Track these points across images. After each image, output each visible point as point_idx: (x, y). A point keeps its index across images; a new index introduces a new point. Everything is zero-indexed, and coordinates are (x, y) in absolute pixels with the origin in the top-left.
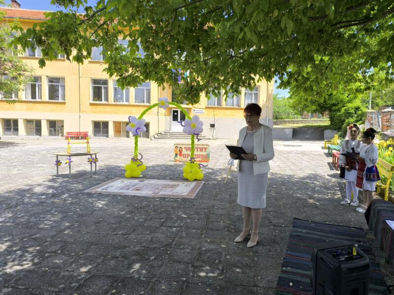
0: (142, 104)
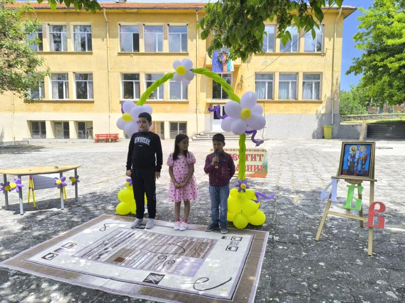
0: (179, 100)
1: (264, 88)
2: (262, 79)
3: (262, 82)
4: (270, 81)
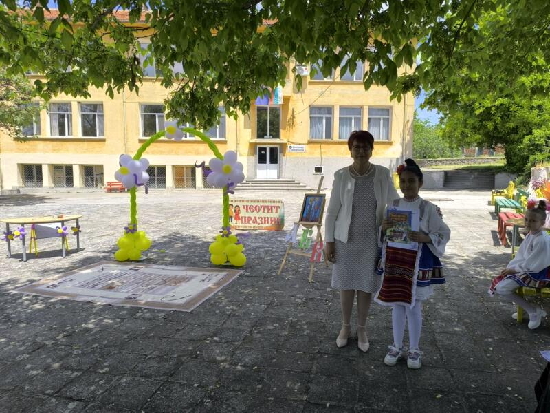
0: (214, 139)
1: (321, 125)
2: (318, 113)
3: (319, 118)
4: (328, 116)
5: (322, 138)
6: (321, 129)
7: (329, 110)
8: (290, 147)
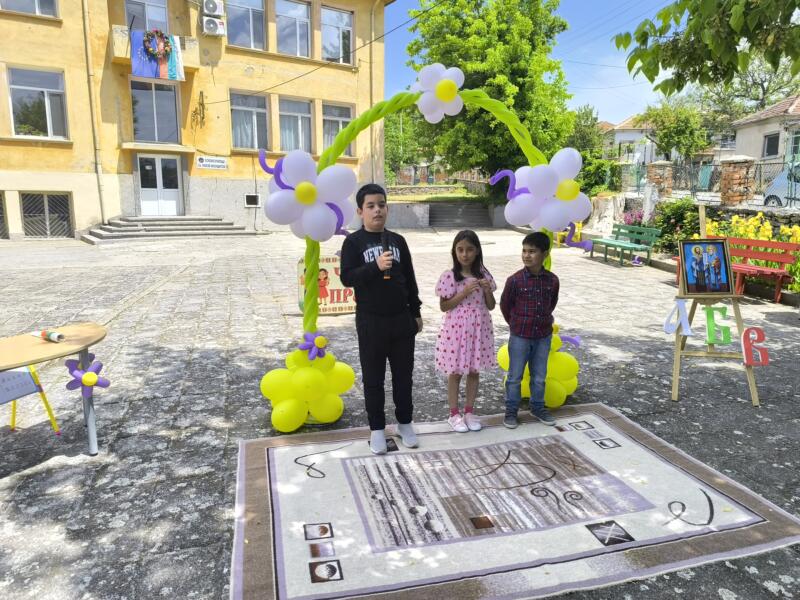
0: (41, 138)
1: (250, 125)
2: (244, 105)
3: (245, 112)
4: (261, 110)
5: (252, 147)
6: (249, 132)
7: (262, 100)
8: (201, 160)
